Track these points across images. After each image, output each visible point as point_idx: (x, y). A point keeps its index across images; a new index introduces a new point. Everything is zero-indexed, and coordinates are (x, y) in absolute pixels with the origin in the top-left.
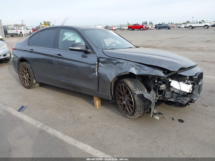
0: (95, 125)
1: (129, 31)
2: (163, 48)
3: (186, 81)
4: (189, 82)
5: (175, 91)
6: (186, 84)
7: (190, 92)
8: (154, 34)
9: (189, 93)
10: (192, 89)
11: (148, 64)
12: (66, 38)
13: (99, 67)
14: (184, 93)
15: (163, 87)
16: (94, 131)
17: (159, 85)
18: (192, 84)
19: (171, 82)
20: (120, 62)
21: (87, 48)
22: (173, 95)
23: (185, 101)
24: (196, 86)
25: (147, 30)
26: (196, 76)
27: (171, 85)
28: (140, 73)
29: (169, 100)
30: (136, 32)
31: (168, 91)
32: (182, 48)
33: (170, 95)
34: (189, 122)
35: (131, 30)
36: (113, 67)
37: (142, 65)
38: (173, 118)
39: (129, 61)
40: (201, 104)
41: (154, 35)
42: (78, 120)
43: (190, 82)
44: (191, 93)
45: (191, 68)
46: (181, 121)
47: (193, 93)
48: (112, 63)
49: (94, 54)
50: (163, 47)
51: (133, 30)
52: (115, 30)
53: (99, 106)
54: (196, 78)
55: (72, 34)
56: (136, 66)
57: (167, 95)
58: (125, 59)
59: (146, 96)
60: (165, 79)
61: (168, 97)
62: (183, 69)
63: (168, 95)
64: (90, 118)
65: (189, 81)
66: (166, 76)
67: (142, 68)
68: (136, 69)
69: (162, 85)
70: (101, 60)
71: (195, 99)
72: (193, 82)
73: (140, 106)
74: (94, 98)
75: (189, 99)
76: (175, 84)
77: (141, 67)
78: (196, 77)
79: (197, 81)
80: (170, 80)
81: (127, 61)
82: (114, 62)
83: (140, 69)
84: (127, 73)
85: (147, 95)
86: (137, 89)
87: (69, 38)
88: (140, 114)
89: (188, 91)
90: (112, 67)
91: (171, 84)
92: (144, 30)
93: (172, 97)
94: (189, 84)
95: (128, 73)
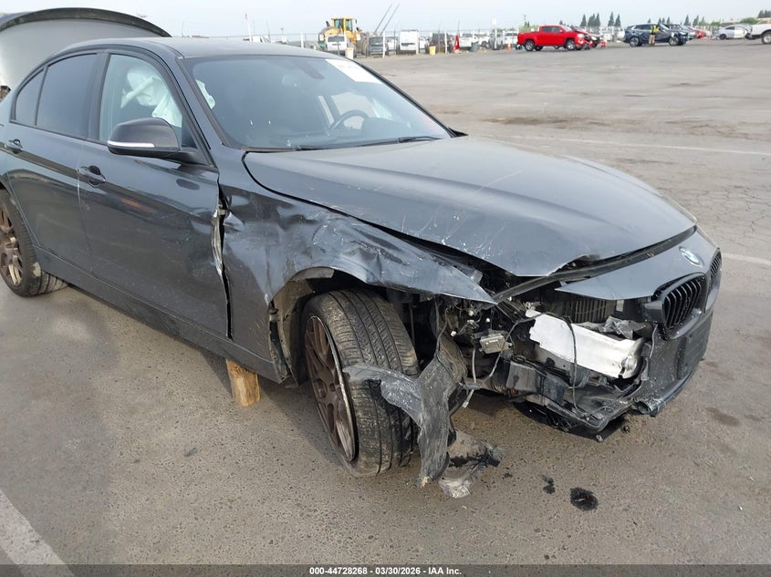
0: (193, 497)
1: (523, 52)
2: (629, 126)
3: (610, 320)
4: (621, 325)
5: (559, 365)
6: (607, 334)
7: (626, 375)
8: (613, 67)
9: (620, 382)
10: (632, 363)
11: (416, 235)
12: (129, 96)
13: (228, 232)
14: (597, 378)
15: (494, 341)
16: (174, 527)
17: (477, 336)
18: (635, 336)
19: (532, 323)
20: (303, 216)
21: (189, 143)
22: (546, 384)
23: (600, 416)
24: (653, 348)
25: (593, 51)
26: (654, 298)
27: (532, 338)
28: (378, 276)
29: (531, 399)
30: (549, 56)
31: (522, 362)
32: (707, 125)
33: (532, 382)
34: (621, 508)
35: (531, 50)
36: (277, 235)
37: (393, 238)
38: (551, 482)
39: (340, 216)
40: (708, 409)
41: (610, 72)
42: (137, 461)
43: (625, 328)
44: (630, 380)
45: (643, 253)
46: (584, 500)
47: (637, 381)
48: (276, 221)
49: (213, 171)
50: (632, 122)
51: (537, 50)
52: (469, 49)
53: (250, 396)
54: (654, 313)
55: (150, 80)
56: (367, 240)
57: (516, 378)
58: (327, 204)
59: (393, 391)
60: (510, 306)
61: (520, 386)
62: (585, 266)
63: (522, 378)
64: (189, 454)
65: (625, 322)
66: (495, 300)
67: (390, 251)
68: (366, 256)
69: (486, 335)
70: (237, 201)
71: (659, 401)
72: (642, 326)
73: (373, 432)
74: (227, 362)
75: (624, 403)
76: (549, 333)
77: (386, 249)
78: (658, 305)
79: (660, 327)
80: (530, 313)
81: (335, 215)
82: (284, 213)
83: (382, 257)
84: (326, 271)
85: (399, 389)
86: (367, 351)
87: (141, 94)
88: (380, 464)
89: (614, 372)
90: (274, 235)
91: (535, 334)
92: (579, 49)
93: (539, 391)
94: (622, 337)
95: (329, 275)
